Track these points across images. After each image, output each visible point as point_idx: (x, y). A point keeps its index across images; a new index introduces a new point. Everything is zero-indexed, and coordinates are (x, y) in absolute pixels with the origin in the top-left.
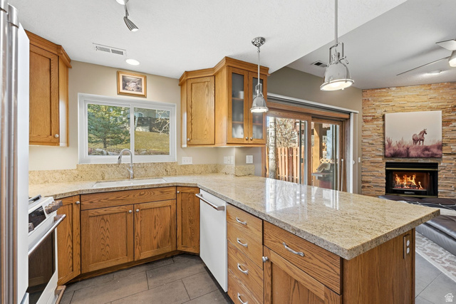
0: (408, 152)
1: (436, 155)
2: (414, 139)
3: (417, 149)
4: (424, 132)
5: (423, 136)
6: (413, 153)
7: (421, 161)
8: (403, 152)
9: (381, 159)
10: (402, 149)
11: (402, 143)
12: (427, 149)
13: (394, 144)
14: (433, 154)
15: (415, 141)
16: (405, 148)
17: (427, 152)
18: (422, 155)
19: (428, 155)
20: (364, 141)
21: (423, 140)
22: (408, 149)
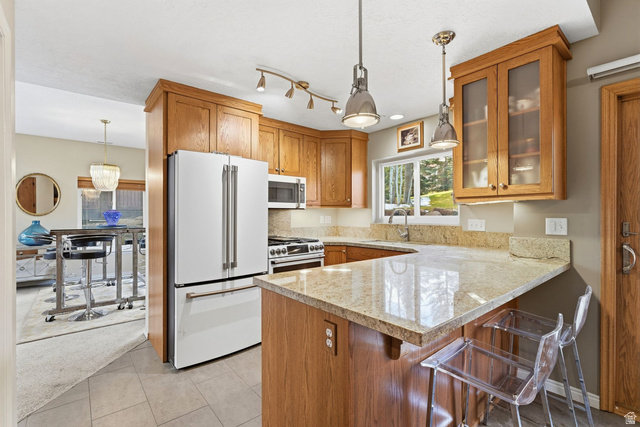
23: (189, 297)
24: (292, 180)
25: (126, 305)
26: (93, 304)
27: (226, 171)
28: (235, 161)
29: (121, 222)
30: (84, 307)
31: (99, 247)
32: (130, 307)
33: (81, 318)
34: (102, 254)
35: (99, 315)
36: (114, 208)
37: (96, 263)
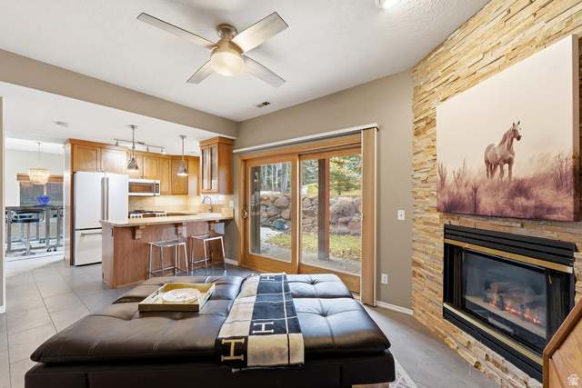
0: (475, 199)
1: (551, 210)
2: (487, 162)
3: (495, 189)
4: (514, 134)
5: (510, 146)
6: (487, 203)
7: (517, 229)
8: (466, 201)
9: (437, 216)
10: (463, 192)
11: (464, 174)
12: (521, 189)
13: (450, 179)
14: (539, 207)
15: (491, 165)
16: (470, 189)
17: (521, 201)
18: (509, 211)
19: (525, 209)
20: (417, 175)
21: (510, 162)
22: (475, 190)
23: (83, 235)
24: (151, 181)
25: (52, 249)
26: (31, 248)
27: (103, 180)
28: (108, 175)
29: (50, 203)
30: (25, 249)
31: (34, 216)
32: (55, 250)
33: (24, 254)
34: (37, 220)
35: (34, 254)
36: (45, 194)
37: (33, 225)
